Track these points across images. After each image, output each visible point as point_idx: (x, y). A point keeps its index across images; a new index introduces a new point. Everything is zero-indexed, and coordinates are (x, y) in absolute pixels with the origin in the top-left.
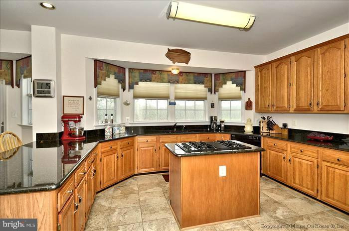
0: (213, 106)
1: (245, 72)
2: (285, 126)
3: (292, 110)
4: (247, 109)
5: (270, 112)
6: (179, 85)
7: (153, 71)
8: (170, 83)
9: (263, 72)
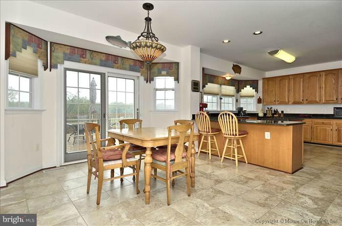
0: (237, 101)
1: (258, 81)
2: (282, 112)
3: (290, 103)
4: (258, 103)
5: (275, 104)
6: (223, 86)
7: (214, 76)
8: (221, 85)
9: (270, 82)
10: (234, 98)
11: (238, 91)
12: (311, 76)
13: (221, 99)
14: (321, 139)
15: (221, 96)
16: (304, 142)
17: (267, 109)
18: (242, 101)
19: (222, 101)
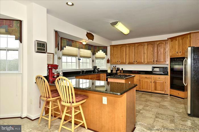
0: (93, 61)
1: (107, 47)
2: (122, 69)
3: (127, 63)
4: (107, 63)
5: (118, 64)
6: (81, 50)
7: (73, 41)
8: (79, 48)
9: (115, 48)
10: (91, 59)
11: (94, 54)
12: (139, 45)
13: (79, 59)
14: (145, 88)
15: (79, 57)
16: (136, 91)
17: (113, 67)
18: (97, 61)
19: (81, 61)
